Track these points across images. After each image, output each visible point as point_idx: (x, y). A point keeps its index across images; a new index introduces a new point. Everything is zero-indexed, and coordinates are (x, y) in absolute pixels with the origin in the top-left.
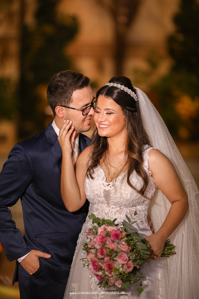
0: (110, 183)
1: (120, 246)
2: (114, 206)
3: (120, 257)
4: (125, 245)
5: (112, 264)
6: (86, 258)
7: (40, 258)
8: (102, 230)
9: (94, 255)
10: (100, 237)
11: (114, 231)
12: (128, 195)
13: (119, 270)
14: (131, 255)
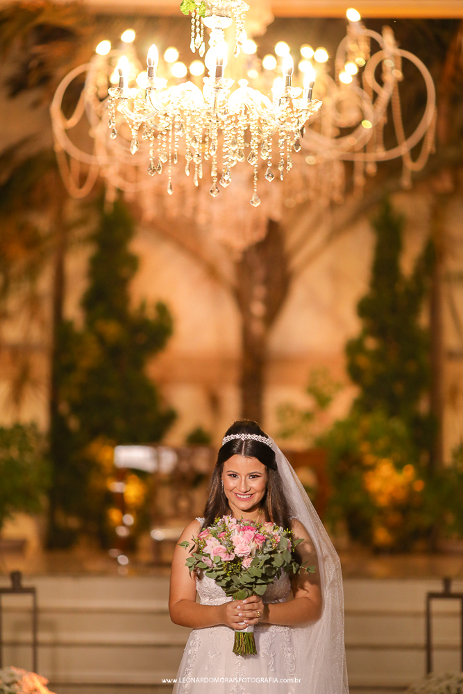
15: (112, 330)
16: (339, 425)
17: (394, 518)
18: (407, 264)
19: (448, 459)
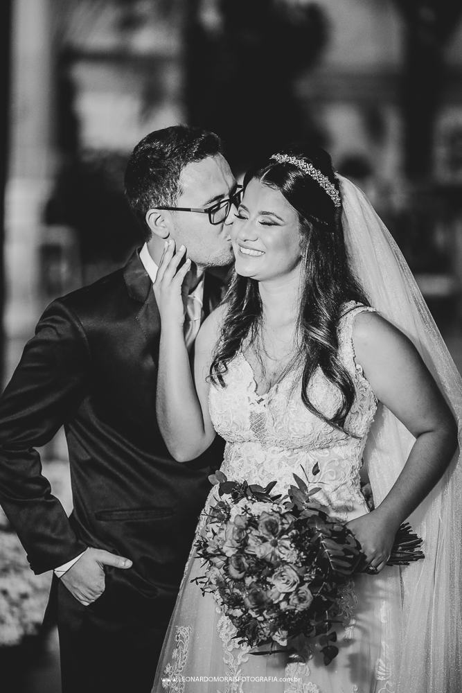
0: (264, 397)
1: (280, 552)
2: (277, 449)
3: (279, 578)
4: (291, 547)
5: (263, 592)
6: (205, 577)
7: (107, 568)
8: (239, 511)
9: (222, 571)
10: (233, 529)
11: (266, 515)
12: (306, 424)
13: (279, 607)
14: (307, 572)
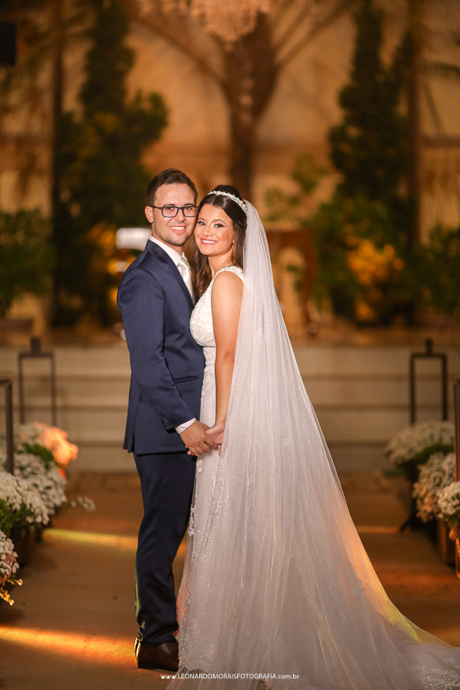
15: (110, 121)
16: (324, 208)
17: (376, 295)
18: (387, 56)
19: (425, 239)
